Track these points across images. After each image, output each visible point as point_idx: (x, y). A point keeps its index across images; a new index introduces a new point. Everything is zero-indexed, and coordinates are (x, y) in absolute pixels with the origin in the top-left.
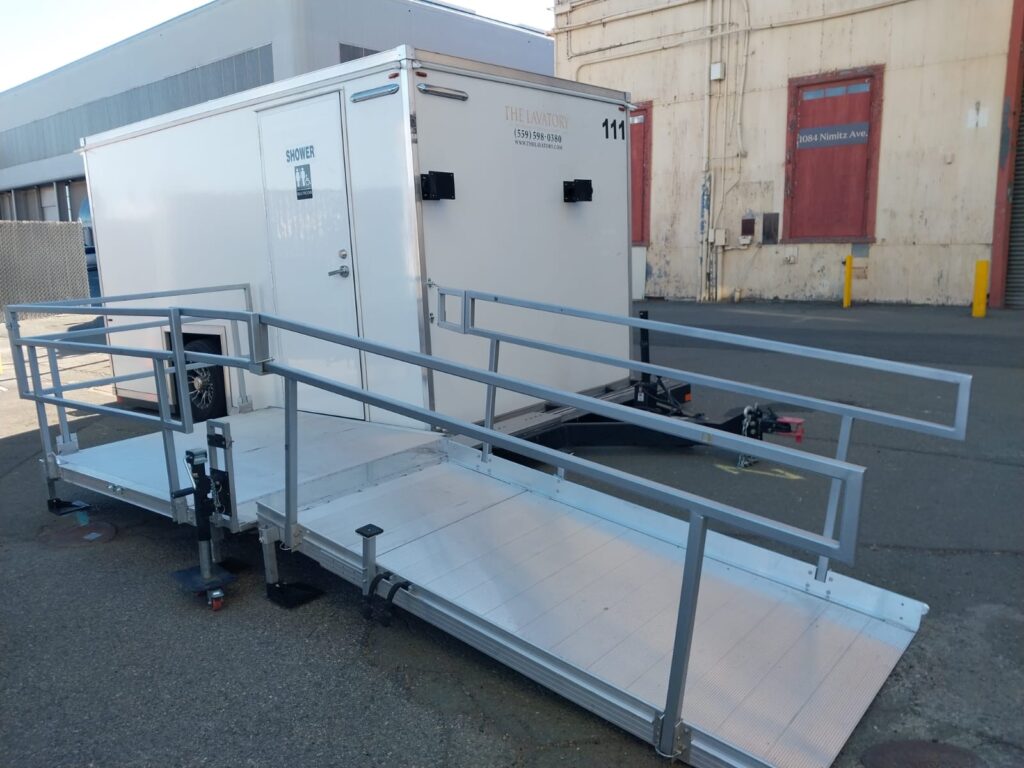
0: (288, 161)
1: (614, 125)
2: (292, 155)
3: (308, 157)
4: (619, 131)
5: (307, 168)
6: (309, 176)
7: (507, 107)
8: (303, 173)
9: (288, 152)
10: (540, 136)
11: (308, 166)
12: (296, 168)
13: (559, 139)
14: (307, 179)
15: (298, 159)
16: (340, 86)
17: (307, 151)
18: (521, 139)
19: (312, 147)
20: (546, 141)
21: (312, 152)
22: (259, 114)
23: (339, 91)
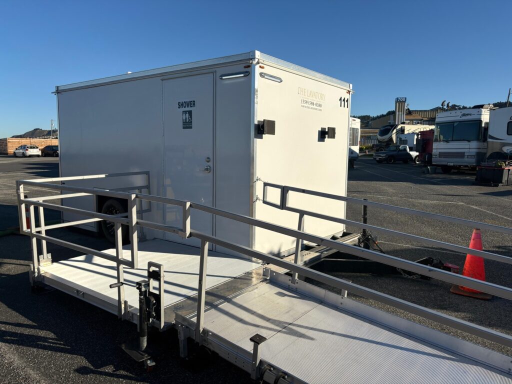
0: (179, 108)
1: (344, 100)
2: (182, 105)
3: (191, 107)
4: (346, 103)
5: (190, 113)
6: (191, 117)
7: (299, 88)
8: (187, 115)
9: (179, 103)
10: (313, 104)
11: (191, 111)
12: (183, 112)
13: (320, 106)
14: (190, 119)
15: (185, 107)
16: (214, 70)
17: (192, 104)
18: (304, 105)
19: (194, 101)
20: (315, 106)
21: (194, 104)
22: (164, 81)
23: (213, 73)
